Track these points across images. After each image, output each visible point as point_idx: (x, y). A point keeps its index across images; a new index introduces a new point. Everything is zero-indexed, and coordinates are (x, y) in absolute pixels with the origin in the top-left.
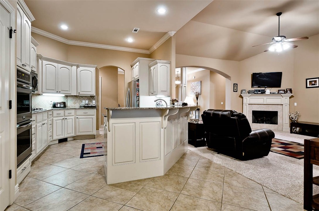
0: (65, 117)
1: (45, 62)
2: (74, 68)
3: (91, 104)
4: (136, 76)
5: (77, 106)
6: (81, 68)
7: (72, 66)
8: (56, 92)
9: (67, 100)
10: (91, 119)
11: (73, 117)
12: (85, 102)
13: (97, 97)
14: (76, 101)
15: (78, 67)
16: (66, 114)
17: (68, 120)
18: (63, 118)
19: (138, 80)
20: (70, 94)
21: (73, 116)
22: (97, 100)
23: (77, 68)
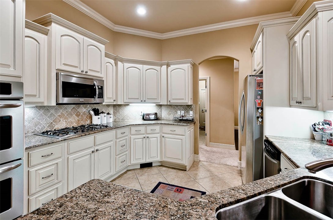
0: (147, 136)
1: (127, 65)
2: (164, 67)
3: (187, 116)
4: (258, 66)
5: (171, 117)
6: (172, 67)
7: (161, 65)
8: (140, 101)
9: (161, 110)
10: (180, 140)
11: (158, 135)
12: (180, 113)
13: (195, 107)
14: (170, 111)
15: (168, 65)
16: (149, 131)
17: (151, 139)
18: (144, 136)
19: (262, 73)
20: (160, 103)
21: (158, 133)
22: (195, 111)
23: (167, 68)
